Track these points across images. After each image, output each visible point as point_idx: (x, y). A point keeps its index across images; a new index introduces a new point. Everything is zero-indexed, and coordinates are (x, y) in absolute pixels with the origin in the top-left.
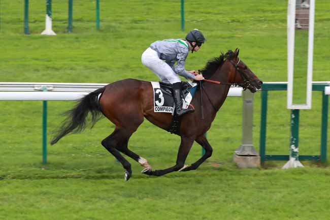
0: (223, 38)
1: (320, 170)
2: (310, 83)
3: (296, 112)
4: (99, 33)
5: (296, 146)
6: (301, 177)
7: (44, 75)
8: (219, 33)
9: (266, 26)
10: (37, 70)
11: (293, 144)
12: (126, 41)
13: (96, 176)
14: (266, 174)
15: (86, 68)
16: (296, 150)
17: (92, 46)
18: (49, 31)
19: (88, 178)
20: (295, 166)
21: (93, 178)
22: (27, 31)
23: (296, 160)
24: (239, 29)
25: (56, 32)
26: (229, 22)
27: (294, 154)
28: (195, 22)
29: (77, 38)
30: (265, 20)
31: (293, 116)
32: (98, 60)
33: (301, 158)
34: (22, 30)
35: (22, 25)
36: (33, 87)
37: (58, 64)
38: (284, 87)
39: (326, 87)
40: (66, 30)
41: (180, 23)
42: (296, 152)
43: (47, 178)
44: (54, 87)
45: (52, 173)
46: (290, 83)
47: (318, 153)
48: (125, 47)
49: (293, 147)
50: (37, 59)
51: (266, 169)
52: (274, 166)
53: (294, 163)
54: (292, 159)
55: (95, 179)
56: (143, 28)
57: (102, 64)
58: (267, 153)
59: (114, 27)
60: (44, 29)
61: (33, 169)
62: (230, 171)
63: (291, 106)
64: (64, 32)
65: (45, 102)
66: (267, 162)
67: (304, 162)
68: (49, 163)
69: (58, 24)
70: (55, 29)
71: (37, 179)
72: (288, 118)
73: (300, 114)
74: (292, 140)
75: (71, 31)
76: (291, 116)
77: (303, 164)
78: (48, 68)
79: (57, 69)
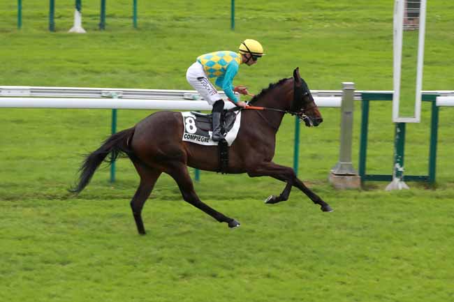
0: (281, 39)
1: (429, 192)
2: (419, 92)
3: (401, 126)
4: (137, 32)
5: (401, 165)
6: (409, 200)
7: (83, 79)
8: (276, 33)
9: (327, 26)
10: (74, 74)
11: (398, 162)
12: (169, 40)
13: (174, 197)
14: (368, 196)
15: (131, 72)
16: (401, 169)
17: (132, 46)
18: (78, 28)
19: (164, 198)
20: (400, 187)
21: (171, 198)
22: (52, 28)
23: (401, 180)
24: (297, 29)
25: (86, 29)
26: (284, 21)
27: (398, 174)
28: (244, 20)
29: (112, 37)
30: (325, 19)
31: (399, 131)
32: (143, 63)
33: (407, 179)
34: (47, 26)
35: (47, 21)
36: (100, 93)
37: (98, 67)
38: (390, 97)
39: (438, 98)
40: (98, 27)
41: (229, 22)
42: (401, 172)
43: (118, 198)
44: (124, 94)
45: (122, 193)
46: (396, 92)
47: (425, 173)
48: (170, 48)
49: (397, 165)
50: (72, 61)
51: (366, 190)
52: (375, 187)
53: (398, 184)
54: (396, 180)
55: (173, 200)
56: (186, 27)
57: (147, 67)
58: (368, 173)
59: (153, 25)
60: (72, 26)
61: (100, 187)
62: (327, 193)
63: (397, 119)
64: (95, 30)
65: (114, 111)
66: (367, 183)
67: (410, 183)
68: (118, 181)
69: (89, 20)
70: (85, 26)
71: (106, 199)
72: (391, 133)
73: (407, 128)
74: (397, 158)
75: (104, 29)
76: (396, 131)
77: (409, 186)
78: (86, 71)
79: (97, 73)
